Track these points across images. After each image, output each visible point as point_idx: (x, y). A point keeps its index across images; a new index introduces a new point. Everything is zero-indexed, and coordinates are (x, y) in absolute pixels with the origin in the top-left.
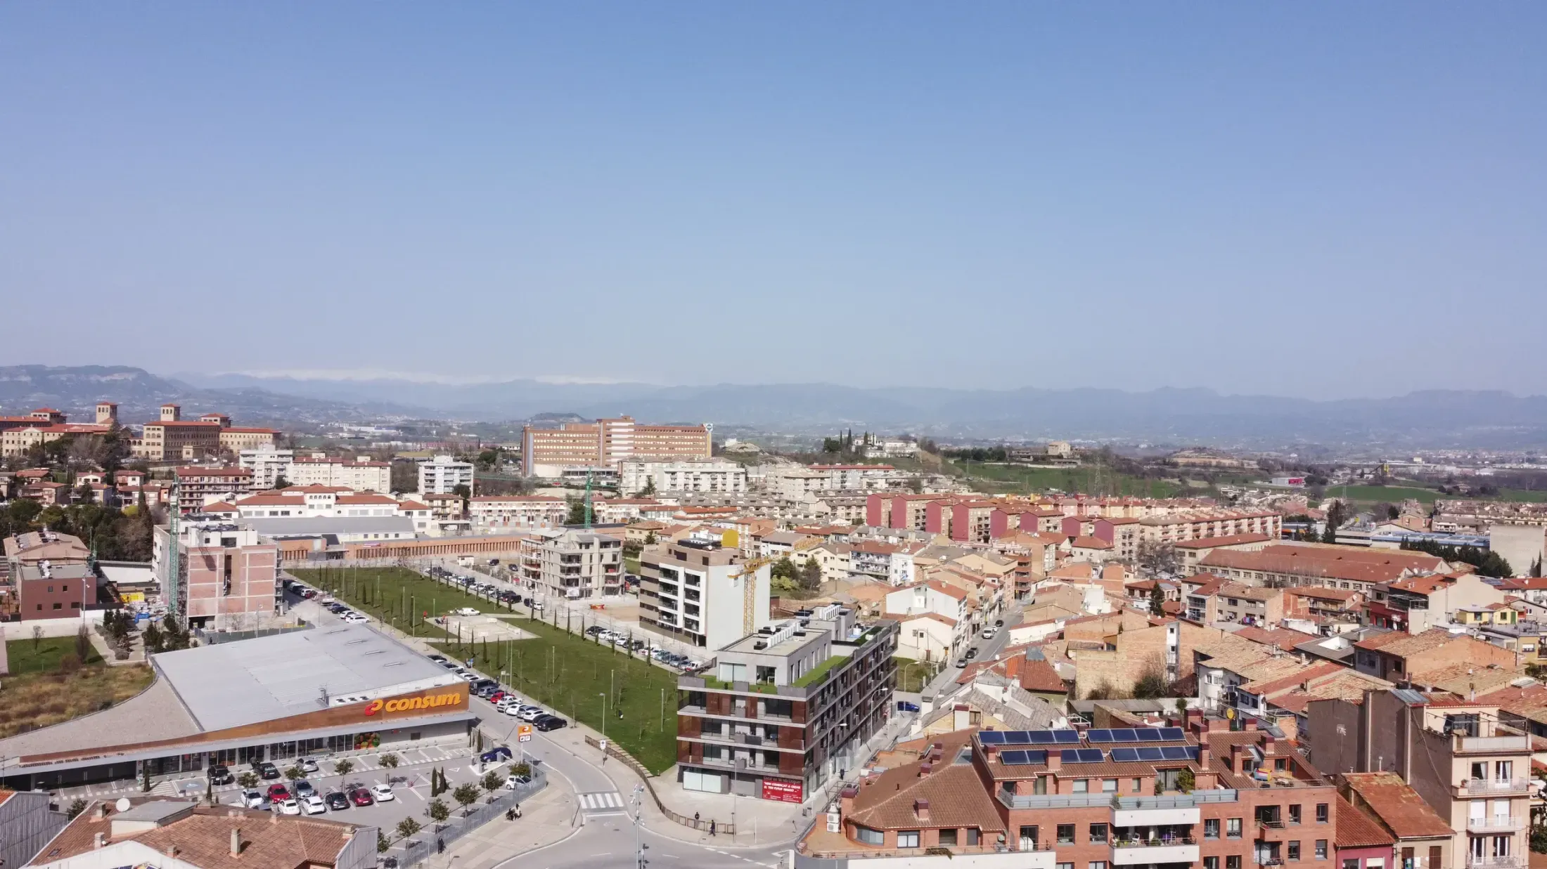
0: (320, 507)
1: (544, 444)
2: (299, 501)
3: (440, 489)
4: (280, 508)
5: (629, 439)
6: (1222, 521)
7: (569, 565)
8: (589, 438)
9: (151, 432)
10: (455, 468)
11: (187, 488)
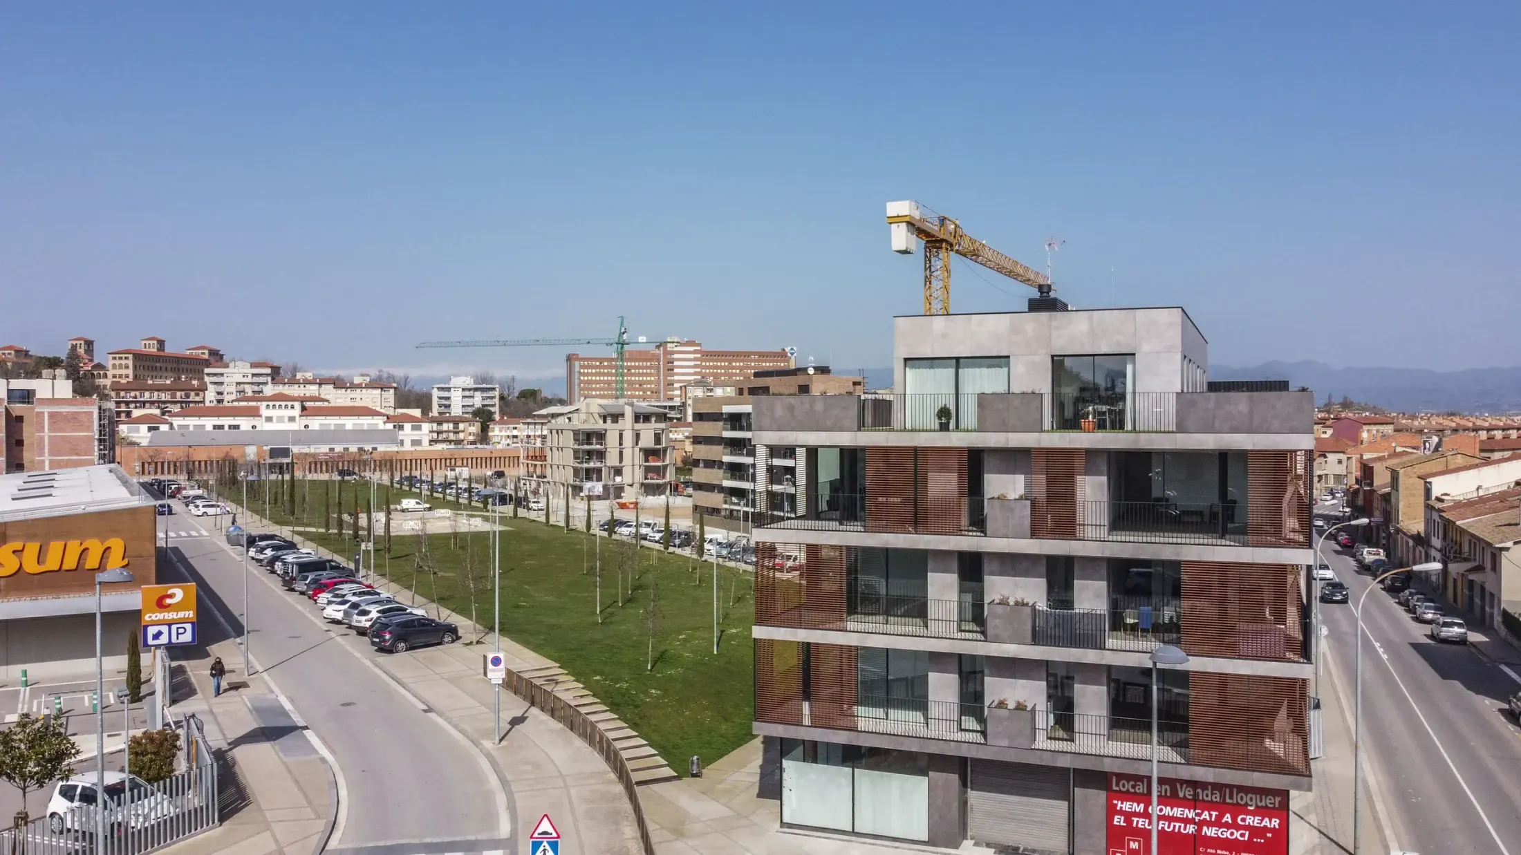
0: (280, 419)
1: (592, 374)
2: (254, 413)
3: (456, 410)
4: (226, 421)
5: (695, 366)
6: (1488, 430)
7: (586, 447)
8: (647, 367)
9: (117, 362)
10: (476, 389)
11: (123, 405)
